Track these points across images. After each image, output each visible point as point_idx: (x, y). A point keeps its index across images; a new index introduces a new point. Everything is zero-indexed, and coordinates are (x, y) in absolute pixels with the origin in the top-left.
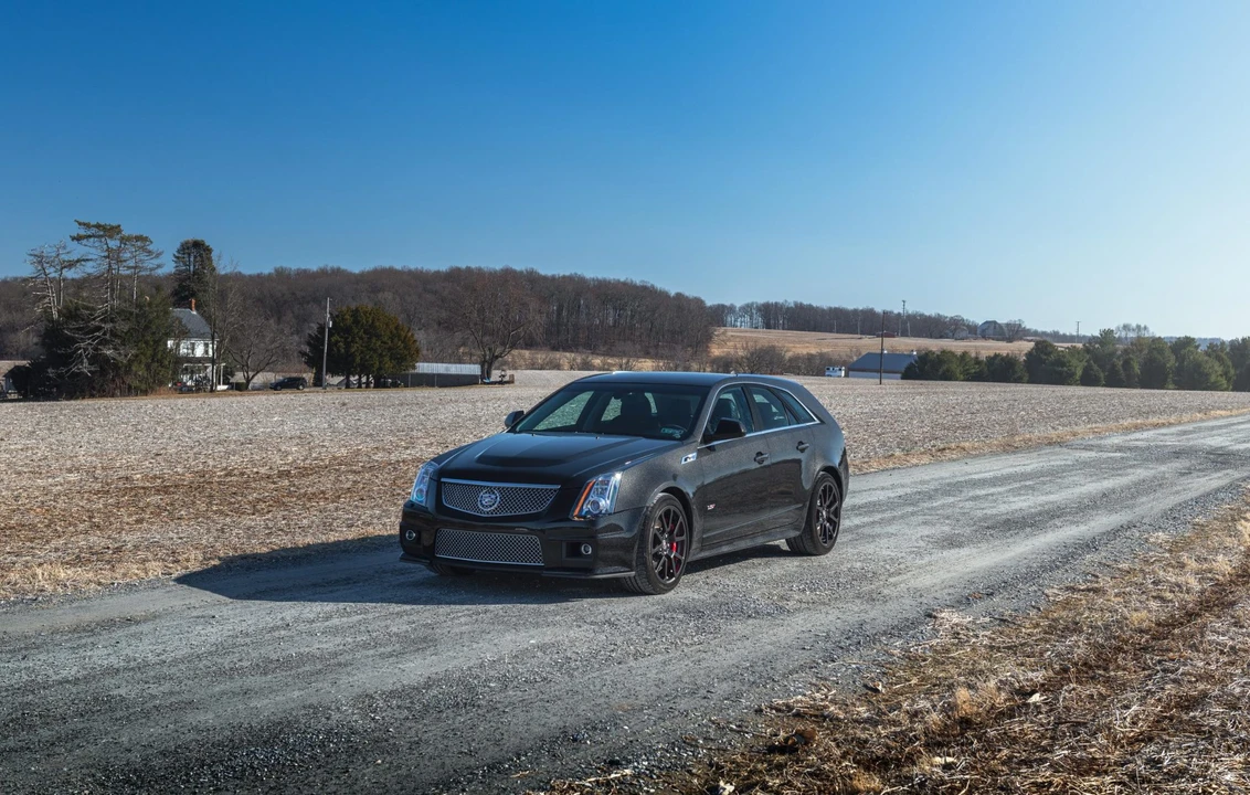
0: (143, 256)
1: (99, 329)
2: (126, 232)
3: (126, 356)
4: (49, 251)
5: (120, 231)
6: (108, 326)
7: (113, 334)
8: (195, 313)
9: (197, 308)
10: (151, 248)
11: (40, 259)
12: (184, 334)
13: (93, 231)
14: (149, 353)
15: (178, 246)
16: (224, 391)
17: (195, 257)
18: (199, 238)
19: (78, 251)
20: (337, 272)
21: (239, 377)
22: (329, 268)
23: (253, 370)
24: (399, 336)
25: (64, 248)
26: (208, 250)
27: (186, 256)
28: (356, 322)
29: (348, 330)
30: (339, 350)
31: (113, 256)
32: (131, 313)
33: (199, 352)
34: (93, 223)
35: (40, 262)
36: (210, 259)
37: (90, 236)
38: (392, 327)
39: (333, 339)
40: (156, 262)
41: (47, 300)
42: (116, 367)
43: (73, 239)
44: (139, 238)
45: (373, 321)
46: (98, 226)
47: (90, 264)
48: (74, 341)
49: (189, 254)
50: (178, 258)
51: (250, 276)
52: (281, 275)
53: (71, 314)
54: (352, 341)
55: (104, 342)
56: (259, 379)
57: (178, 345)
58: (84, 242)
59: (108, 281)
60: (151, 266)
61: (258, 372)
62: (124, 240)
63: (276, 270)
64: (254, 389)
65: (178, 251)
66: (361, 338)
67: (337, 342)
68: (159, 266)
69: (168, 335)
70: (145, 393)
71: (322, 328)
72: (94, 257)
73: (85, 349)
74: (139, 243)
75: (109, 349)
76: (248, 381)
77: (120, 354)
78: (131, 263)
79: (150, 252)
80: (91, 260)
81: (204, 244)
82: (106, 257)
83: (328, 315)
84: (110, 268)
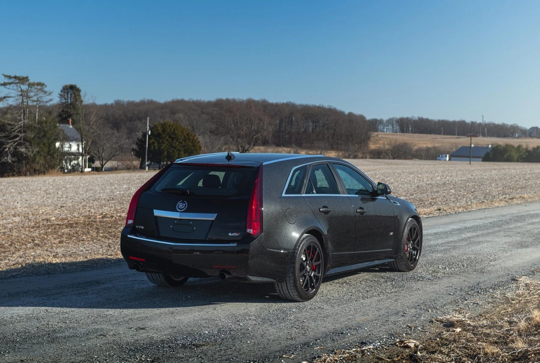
0: (41, 94)
1: (17, 136)
2: (31, 80)
3: (32, 152)
5: (28, 80)
6: (22, 135)
7: (25, 139)
8: (71, 127)
9: (72, 124)
10: (45, 89)
12: (67, 139)
13: (13, 80)
14: (46, 150)
15: (61, 88)
16: (89, 172)
17: (71, 94)
18: (73, 83)
20: (151, 102)
21: (97, 164)
22: (146, 100)
23: (106, 160)
24: (189, 139)
26: (78, 90)
27: (66, 94)
28: (164, 131)
29: (159, 135)
30: (154, 147)
31: (24, 94)
32: (35, 128)
33: (74, 148)
34: (13, 75)
36: (79, 95)
37: (10, 84)
38: (185, 134)
39: (151, 141)
40: (49, 98)
42: (27, 158)
44: (39, 84)
45: (174, 131)
46: (15, 77)
47: (11, 99)
48: (3, 144)
49: (68, 93)
50: (61, 95)
51: (101, 105)
52: (118, 104)
54: (162, 143)
55: (20, 144)
56: (108, 165)
57: (62, 146)
58: (8, 86)
59: (21, 109)
60: (45, 100)
61: (108, 161)
62: (31, 85)
63: (116, 102)
64: (106, 170)
65: (61, 91)
66: (167, 140)
67: (153, 143)
68: (51, 100)
69: (56, 140)
70: (44, 173)
71: (145, 135)
72: (13, 95)
73: (9, 149)
74: (39, 87)
75: (22, 148)
76: (102, 166)
77: (29, 151)
78: (35, 98)
79: (45, 92)
80: (12, 97)
81: (76, 87)
82: (20, 95)
83: (148, 127)
84: (23, 102)
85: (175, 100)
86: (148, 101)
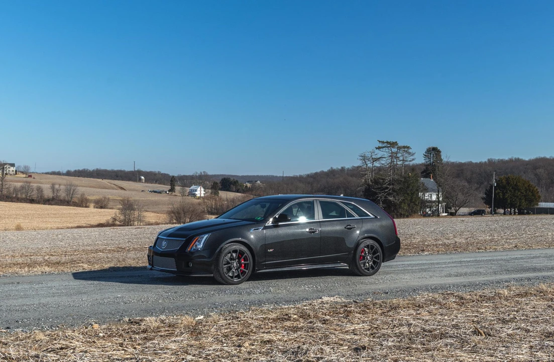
0: (406, 155)
1: (387, 188)
2: (400, 144)
3: (398, 200)
4: (368, 155)
5: (397, 144)
6: (391, 187)
7: (394, 190)
9: (434, 180)
10: (410, 151)
11: (364, 158)
12: (426, 190)
13: (385, 145)
14: (409, 199)
15: (426, 150)
16: (446, 216)
17: (433, 155)
18: (435, 146)
19: (379, 154)
21: (452, 209)
23: (458, 207)
24: (530, 190)
25: (374, 152)
26: (439, 152)
27: (429, 154)
28: (508, 183)
29: (504, 187)
30: (499, 197)
31: (393, 156)
32: (401, 181)
33: (434, 198)
34: (385, 141)
35: (364, 159)
36: (440, 156)
37: (384, 147)
38: (526, 185)
39: (497, 192)
40: (412, 157)
41: (367, 176)
42: (395, 205)
43: (377, 148)
44: (404, 147)
46: (387, 142)
47: (384, 159)
48: (376, 194)
49: (430, 154)
50: (425, 155)
51: (476, 163)
53: (376, 182)
54: (506, 193)
55: (389, 194)
57: (424, 195)
58: (381, 150)
59: (393, 167)
60: (409, 160)
61: (461, 208)
62: (399, 148)
64: (460, 215)
65: (426, 153)
66: (510, 191)
67: (499, 193)
68: (413, 160)
69: (419, 191)
70: (407, 217)
71: (491, 186)
72: (385, 156)
73: (381, 197)
74: (406, 149)
75: (391, 197)
76: (456, 211)
77: (396, 199)
78: (401, 158)
79: (409, 153)
80: (385, 158)
81: (437, 149)
82: (390, 156)
83: (494, 181)
84: (392, 162)
85: (538, 158)
86: (515, 159)
